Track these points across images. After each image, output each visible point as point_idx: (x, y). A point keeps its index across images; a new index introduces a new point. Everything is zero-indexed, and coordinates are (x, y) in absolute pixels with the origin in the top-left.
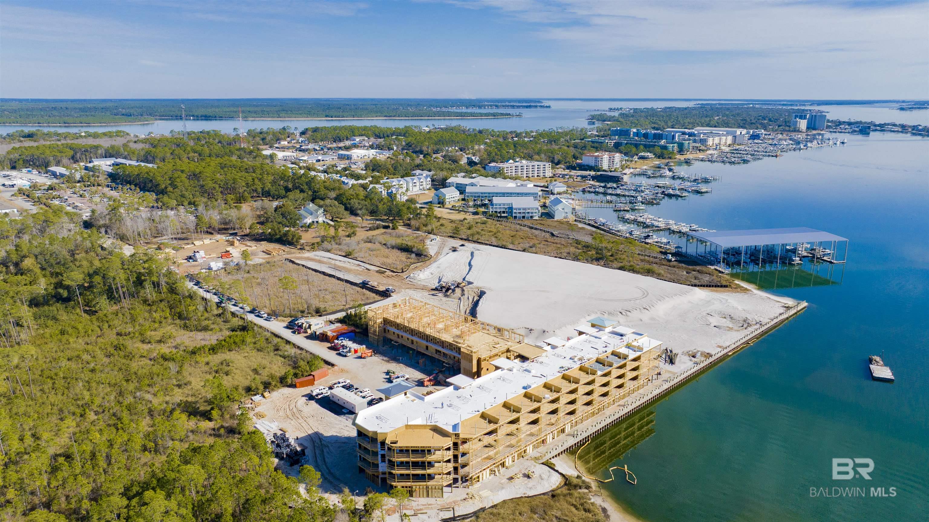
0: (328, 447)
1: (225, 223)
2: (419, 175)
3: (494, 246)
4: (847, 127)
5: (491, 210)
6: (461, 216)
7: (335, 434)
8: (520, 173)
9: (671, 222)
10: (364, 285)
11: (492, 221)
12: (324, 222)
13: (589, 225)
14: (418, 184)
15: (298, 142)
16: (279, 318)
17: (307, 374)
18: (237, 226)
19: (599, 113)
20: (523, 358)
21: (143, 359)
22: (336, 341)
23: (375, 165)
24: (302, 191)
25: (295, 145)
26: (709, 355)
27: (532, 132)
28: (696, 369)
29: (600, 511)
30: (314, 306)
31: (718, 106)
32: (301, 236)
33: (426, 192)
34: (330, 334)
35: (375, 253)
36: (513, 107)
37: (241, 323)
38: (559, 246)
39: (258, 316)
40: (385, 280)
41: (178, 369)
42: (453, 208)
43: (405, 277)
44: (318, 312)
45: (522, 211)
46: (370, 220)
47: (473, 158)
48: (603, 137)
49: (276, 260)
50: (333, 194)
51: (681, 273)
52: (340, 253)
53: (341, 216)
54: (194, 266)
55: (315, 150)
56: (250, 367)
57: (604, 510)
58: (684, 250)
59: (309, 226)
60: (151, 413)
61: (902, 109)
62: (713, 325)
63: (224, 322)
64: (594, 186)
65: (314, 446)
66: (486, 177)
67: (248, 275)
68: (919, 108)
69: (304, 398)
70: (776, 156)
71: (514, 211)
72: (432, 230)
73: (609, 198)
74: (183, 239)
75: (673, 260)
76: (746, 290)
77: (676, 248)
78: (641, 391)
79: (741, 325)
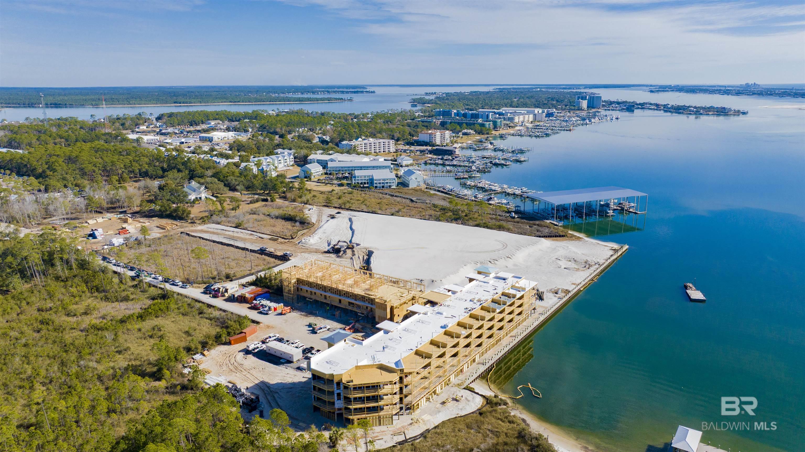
0: (277, 392)
1: (112, 203)
2: (281, 153)
3: (366, 212)
4: (617, 105)
5: (354, 182)
6: (328, 188)
7: (280, 382)
8: (368, 149)
9: (505, 186)
10: (262, 252)
11: (356, 191)
12: (206, 197)
13: (439, 191)
14: (282, 161)
15: (156, 127)
16: (194, 285)
17: (238, 332)
18: (125, 204)
19: (419, 97)
20: (433, 304)
21: (73, 331)
22: (255, 302)
23: (239, 145)
24: (179, 171)
25: (154, 129)
26: (567, 292)
27: (368, 114)
28: (561, 302)
29: (521, 422)
30: (224, 273)
31: (512, 90)
32: (190, 211)
33: (291, 168)
34: (247, 295)
35: (261, 223)
36: (343, 92)
37: (160, 292)
38: (421, 210)
39: (173, 284)
40: (280, 247)
41: (113, 337)
42: (319, 181)
43: (297, 242)
44: (229, 278)
45: (381, 182)
46: (247, 194)
47: (324, 137)
48: (429, 117)
49: (171, 233)
50: (209, 173)
51: (525, 227)
52: (230, 225)
53: (222, 192)
54: (94, 243)
55: (176, 133)
56: (181, 330)
57: (524, 420)
58: (522, 209)
59: (194, 202)
60: (100, 378)
61: (652, 91)
62: (563, 267)
63: (142, 291)
64: (433, 158)
65: (265, 394)
66: (342, 153)
67: (149, 248)
68: (663, 91)
69: (241, 354)
70: (570, 130)
71: (375, 182)
72: (308, 201)
73: (448, 168)
74: (74, 219)
75: (516, 217)
76: (579, 238)
77: (516, 207)
78: (525, 324)
79: (583, 266)
